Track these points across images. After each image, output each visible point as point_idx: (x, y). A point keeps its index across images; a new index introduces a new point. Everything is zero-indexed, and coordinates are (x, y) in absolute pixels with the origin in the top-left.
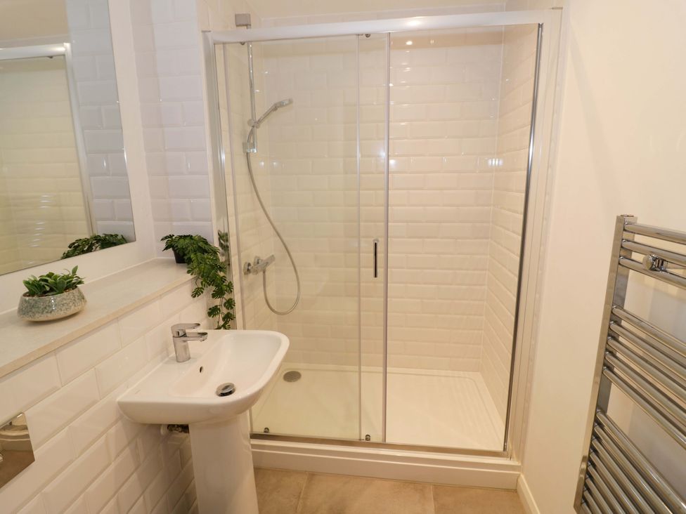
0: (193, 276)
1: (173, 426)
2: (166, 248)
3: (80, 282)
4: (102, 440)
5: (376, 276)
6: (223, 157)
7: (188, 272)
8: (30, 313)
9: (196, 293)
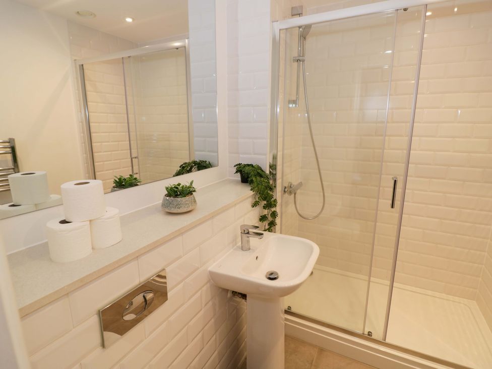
0: (254, 193)
1: (236, 292)
2: (237, 172)
3: (194, 191)
4: (198, 294)
5: (392, 207)
6: (278, 110)
7: (251, 190)
8: (169, 207)
9: (255, 205)
